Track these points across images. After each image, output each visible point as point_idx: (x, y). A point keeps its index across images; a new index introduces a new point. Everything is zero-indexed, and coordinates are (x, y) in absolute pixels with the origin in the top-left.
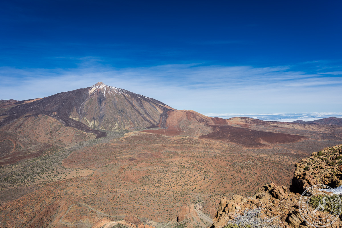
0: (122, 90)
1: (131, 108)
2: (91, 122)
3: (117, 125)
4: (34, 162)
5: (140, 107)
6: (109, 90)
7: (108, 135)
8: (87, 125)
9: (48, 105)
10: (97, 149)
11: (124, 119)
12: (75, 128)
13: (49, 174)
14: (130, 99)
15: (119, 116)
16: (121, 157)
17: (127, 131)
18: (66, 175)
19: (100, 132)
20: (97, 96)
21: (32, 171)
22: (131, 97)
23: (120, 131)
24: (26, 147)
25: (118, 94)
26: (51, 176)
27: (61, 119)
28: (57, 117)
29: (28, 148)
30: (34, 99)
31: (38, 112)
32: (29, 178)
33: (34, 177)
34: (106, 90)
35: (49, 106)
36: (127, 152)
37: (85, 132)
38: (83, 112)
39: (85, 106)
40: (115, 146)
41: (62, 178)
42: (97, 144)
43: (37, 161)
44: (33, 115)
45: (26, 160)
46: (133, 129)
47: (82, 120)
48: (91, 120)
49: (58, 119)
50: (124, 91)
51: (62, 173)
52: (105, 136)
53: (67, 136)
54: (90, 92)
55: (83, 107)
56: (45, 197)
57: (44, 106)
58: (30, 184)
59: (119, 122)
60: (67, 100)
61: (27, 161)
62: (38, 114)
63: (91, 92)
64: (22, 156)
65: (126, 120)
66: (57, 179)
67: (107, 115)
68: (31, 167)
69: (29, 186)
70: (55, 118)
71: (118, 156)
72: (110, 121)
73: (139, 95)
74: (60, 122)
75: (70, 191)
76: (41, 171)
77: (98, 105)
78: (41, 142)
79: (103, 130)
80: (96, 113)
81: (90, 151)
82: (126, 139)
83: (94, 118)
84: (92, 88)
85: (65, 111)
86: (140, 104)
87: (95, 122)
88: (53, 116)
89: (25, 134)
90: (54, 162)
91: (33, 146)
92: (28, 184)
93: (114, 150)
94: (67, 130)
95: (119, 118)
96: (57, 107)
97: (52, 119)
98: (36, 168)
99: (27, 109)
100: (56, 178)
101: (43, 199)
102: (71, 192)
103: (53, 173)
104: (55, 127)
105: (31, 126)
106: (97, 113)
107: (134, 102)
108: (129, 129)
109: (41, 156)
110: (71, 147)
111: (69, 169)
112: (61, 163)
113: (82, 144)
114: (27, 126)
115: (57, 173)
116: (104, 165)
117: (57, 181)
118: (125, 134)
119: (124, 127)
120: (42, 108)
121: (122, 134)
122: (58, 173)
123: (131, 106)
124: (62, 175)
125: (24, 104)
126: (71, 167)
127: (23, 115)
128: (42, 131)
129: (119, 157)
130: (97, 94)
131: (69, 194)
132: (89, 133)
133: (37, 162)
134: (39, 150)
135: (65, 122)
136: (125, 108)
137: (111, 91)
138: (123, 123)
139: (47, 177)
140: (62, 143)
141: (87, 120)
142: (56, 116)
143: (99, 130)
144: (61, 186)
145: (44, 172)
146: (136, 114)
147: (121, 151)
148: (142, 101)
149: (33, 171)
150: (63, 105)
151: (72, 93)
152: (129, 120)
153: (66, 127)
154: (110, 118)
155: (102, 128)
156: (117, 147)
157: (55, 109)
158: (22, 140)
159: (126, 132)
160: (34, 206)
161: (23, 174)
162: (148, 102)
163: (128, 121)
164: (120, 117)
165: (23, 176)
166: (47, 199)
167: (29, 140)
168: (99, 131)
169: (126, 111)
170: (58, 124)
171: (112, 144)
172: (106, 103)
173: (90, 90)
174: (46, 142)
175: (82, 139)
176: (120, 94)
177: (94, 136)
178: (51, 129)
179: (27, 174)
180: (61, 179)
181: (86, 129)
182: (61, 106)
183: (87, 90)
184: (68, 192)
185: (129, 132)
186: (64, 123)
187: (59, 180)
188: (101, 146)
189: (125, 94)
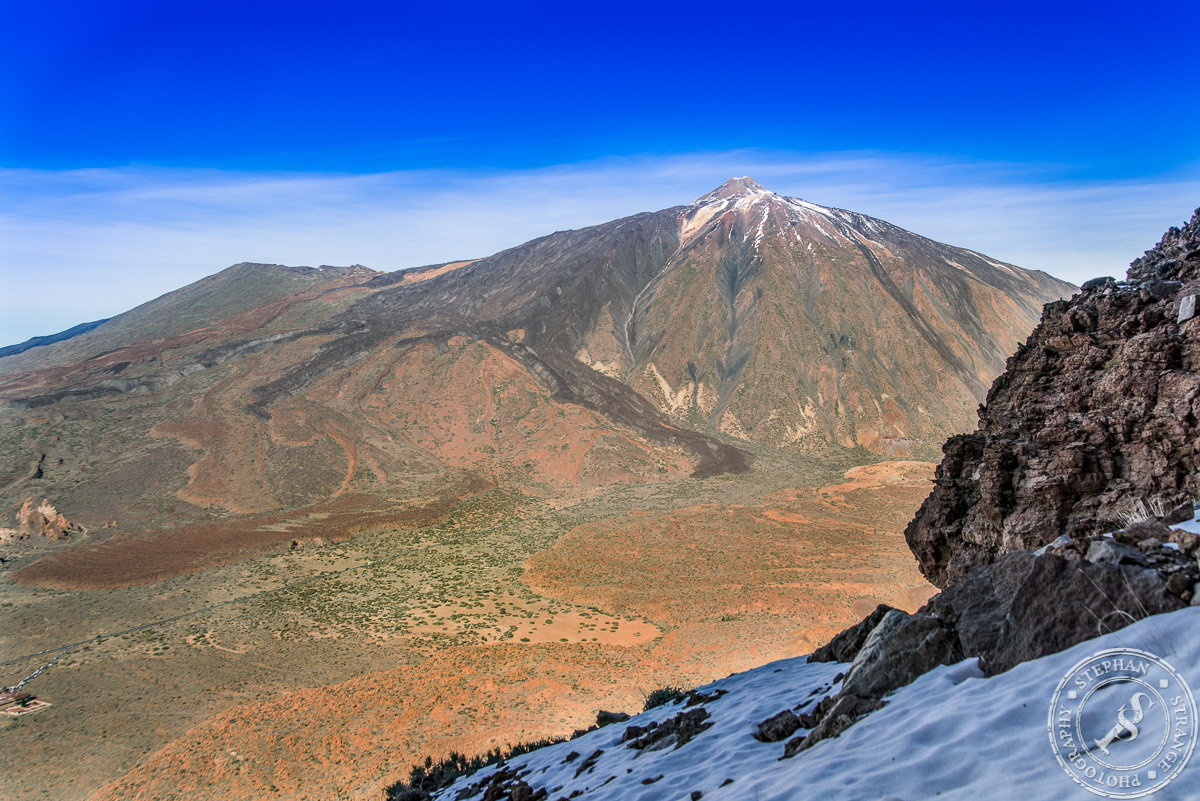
0: (855, 217)
1: (902, 326)
2: (675, 390)
3: (812, 415)
4: (415, 546)
5: (955, 320)
6: (784, 218)
7: (760, 465)
8: (655, 403)
9: (495, 292)
10: (691, 529)
11: (856, 389)
12: (598, 414)
13: (464, 610)
14: (898, 273)
15: (830, 365)
16: (811, 584)
17: (862, 456)
18: (534, 626)
19: (716, 448)
20: (717, 255)
21: (403, 582)
22: (907, 259)
23: (828, 450)
24: (391, 478)
25: (833, 241)
26: (473, 621)
27: (540, 361)
28: (523, 353)
29: (398, 482)
30: (440, 266)
31: (449, 324)
32: (386, 612)
33: (406, 608)
34: (766, 217)
35: (497, 296)
36: (853, 562)
37: (642, 439)
38: (643, 333)
39: (656, 303)
40: (785, 524)
41: (516, 639)
42: (695, 504)
43: (425, 543)
44: (428, 337)
45: (387, 532)
46: (900, 451)
47: (634, 374)
48: (679, 381)
49: (529, 361)
50: (869, 225)
51: (518, 612)
52: (740, 472)
53: (559, 449)
54: (684, 231)
55: (647, 310)
56: (432, 700)
57: (475, 299)
58: (385, 636)
59: (821, 402)
60: (575, 270)
61: (387, 540)
62: (450, 334)
63: (690, 228)
64: (374, 514)
65: (866, 392)
66: (492, 636)
67: (761, 355)
68: (400, 567)
69: (381, 643)
70: (516, 358)
71: (794, 577)
72: (776, 390)
73: (956, 253)
74: (535, 380)
75: (538, 696)
76: (435, 587)
77: (721, 299)
78: (451, 463)
79: (733, 438)
80: (706, 341)
81: (655, 532)
82: (851, 497)
83: (691, 369)
84: (697, 209)
85: (563, 327)
86: (957, 307)
87: (695, 393)
88: (510, 347)
89: (392, 422)
90: (492, 561)
91: (420, 477)
92: (379, 634)
93: (777, 544)
94: (561, 420)
95: (828, 378)
96: (528, 303)
97: (506, 363)
98: (417, 573)
99: (410, 309)
100: (492, 631)
101: (425, 704)
102: (542, 700)
103: (482, 606)
104: (514, 401)
105: (416, 388)
106: (710, 345)
107: (925, 292)
108: (876, 443)
109: (443, 527)
110: (570, 504)
111: (552, 601)
112: (521, 571)
113: (623, 495)
114: (402, 386)
115: (499, 611)
116: (714, 609)
117: (490, 642)
118: (853, 472)
119: (853, 434)
120: (467, 306)
121: (833, 467)
122: (503, 612)
123: (902, 313)
124: (515, 621)
125: (400, 288)
126: (558, 595)
127: (392, 334)
128: (459, 413)
129: (797, 585)
130: (722, 241)
131: (532, 708)
132: (663, 445)
133: (427, 550)
134: (437, 498)
135: (559, 379)
136: (862, 324)
137: (793, 224)
138: (847, 409)
139: (454, 617)
140: (537, 479)
141: (659, 377)
142: (521, 346)
143: (712, 434)
144: (505, 669)
145: (446, 596)
146: (930, 360)
147: (817, 558)
148: (974, 286)
149: (404, 585)
150: (554, 298)
151: (600, 234)
152: (884, 396)
153: (560, 406)
154: (779, 373)
155: (729, 427)
156: (797, 531)
157: (518, 313)
158: (379, 445)
159: (858, 463)
160: (386, 726)
161: (368, 589)
162: (1009, 290)
163: (879, 399)
164: (834, 373)
165: (365, 599)
166: (439, 709)
167: (407, 448)
168: (714, 440)
169: (872, 343)
170: (528, 387)
171: (771, 514)
172: (759, 293)
173: (685, 221)
174: (470, 467)
175: (625, 470)
176: (842, 241)
177: (684, 464)
178: (494, 406)
179: (382, 591)
180: (509, 641)
181: (650, 426)
182: (546, 301)
183: (669, 219)
184: (529, 699)
185: (876, 461)
186: (554, 383)
187: (500, 642)
188: (711, 518)
189: (872, 244)
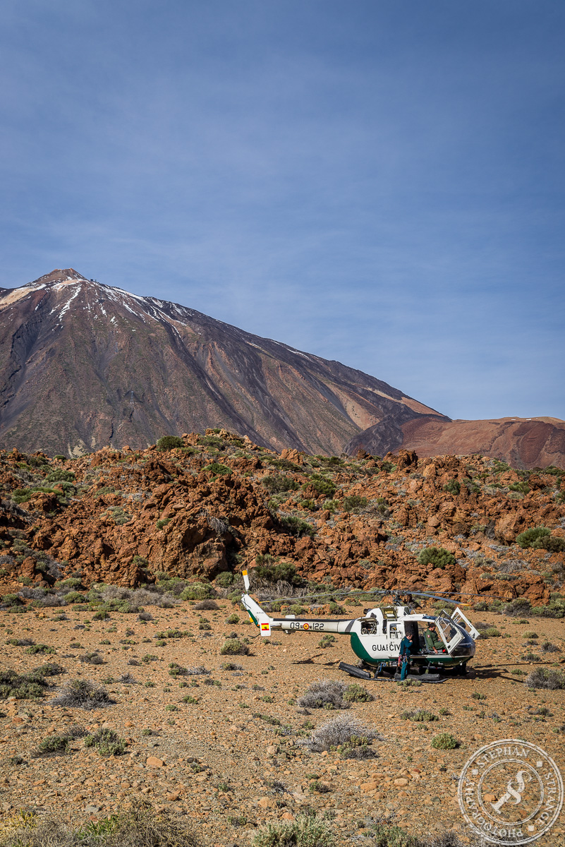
0: (167, 305)
1: (189, 385)
5: (243, 384)
6: (95, 297)
11: (131, 434)
14: (195, 345)
15: (110, 414)
20: (19, 321)
22: (206, 335)
25: (138, 317)
59: (93, 444)
63: (2, 303)
65: (141, 437)
67: (41, 404)
72: (48, 433)
77: (13, 358)
86: (247, 373)
107: (217, 363)
130: (27, 311)
136: (150, 382)
137: (102, 301)
146: (211, 413)
148: (265, 359)
154: (55, 419)
169: (157, 398)
189: (175, 322)
